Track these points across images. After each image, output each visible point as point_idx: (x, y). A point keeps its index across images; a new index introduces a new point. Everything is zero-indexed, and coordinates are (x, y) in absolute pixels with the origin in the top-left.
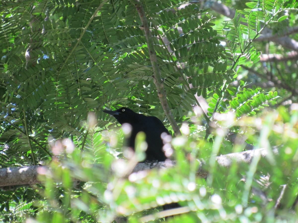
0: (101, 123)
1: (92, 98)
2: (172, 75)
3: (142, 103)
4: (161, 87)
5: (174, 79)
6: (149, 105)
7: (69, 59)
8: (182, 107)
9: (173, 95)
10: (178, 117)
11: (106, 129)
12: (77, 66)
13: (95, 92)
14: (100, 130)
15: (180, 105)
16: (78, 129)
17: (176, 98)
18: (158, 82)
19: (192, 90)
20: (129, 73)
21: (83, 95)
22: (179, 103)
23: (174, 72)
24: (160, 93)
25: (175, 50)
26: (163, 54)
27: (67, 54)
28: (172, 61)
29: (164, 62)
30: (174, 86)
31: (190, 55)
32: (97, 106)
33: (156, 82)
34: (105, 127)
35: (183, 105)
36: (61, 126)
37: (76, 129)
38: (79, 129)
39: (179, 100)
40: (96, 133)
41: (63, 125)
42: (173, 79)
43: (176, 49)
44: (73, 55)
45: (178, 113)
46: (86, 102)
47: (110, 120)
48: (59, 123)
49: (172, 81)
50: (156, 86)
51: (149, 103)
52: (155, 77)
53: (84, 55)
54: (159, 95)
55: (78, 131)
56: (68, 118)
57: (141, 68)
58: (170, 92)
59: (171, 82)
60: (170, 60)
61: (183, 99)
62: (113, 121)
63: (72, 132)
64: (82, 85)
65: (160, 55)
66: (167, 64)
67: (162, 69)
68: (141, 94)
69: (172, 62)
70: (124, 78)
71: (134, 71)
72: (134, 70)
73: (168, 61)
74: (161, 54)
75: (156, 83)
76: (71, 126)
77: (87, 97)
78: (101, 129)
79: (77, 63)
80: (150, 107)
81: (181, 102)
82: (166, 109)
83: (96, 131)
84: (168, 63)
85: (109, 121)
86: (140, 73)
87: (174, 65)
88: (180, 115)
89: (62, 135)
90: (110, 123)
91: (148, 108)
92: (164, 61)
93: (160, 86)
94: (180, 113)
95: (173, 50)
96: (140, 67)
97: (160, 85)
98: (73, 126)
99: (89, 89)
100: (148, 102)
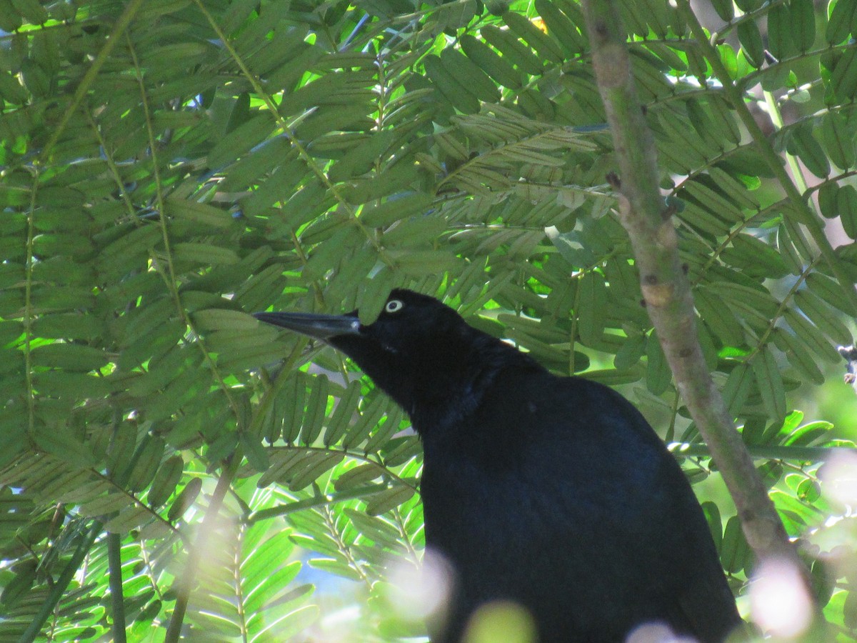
0: (296, 459)
1: (241, 310)
2: (717, 164)
3: (534, 336)
4: (660, 246)
5: (731, 192)
6: (578, 347)
7: (101, 72)
8: (778, 355)
9: (725, 283)
10: (754, 424)
11: (319, 500)
12: (152, 119)
13: (256, 273)
14: (284, 503)
15: (765, 345)
16: (150, 498)
17: (746, 306)
18: (642, 215)
19: (842, 254)
20: (466, 166)
21: (186, 294)
22: (760, 332)
23: (730, 147)
24: (652, 280)
25: (738, 13)
26: (664, 40)
27: (87, 40)
28: (717, 83)
29: (672, 89)
30: (733, 230)
31: (832, 43)
32: (273, 363)
33: (633, 211)
34: (316, 488)
35: (784, 344)
36: (52, 480)
37: (144, 496)
38: (156, 500)
39: (762, 316)
40: (258, 524)
41: (58, 476)
42: (722, 185)
43: (741, 7)
44: (127, 48)
45: (755, 398)
46: (206, 333)
47: (346, 446)
48: (37, 461)
49: (723, 201)
50: (632, 235)
51: (578, 338)
52: (625, 185)
53: (194, 50)
54: (647, 292)
55: (152, 511)
56: (94, 429)
57: (537, 137)
58: (710, 269)
59: (715, 208)
60: (707, 73)
61: (786, 311)
62: (367, 452)
63: (116, 514)
64: (180, 233)
65: (646, 41)
66: (689, 100)
67: (659, 125)
68: (532, 280)
69: (718, 89)
70: (438, 194)
71: (499, 154)
72: (499, 150)
73: (693, 81)
74: (652, 36)
75: (629, 219)
76: (111, 481)
77: (212, 307)
78: (293, 498)
79: (148, 98)
80: (584, 362)
81: (776, 330)
82: (690, 377)
83: (260, 509)
84: (695, 91)
85: (345, 453)
86: (534, 165)
87: (730, 106)
88: (767, 407)
89: (53, 537)
90: (350, 463)
91: (572, 366)
92: (672, 79)
93: (652, 235)
94: (765, 395)
95: (727, 14)
96: (531, 134)
97: (656, 233)
98: (123, 480)
99: (228, 256)
100: (573, 329)
